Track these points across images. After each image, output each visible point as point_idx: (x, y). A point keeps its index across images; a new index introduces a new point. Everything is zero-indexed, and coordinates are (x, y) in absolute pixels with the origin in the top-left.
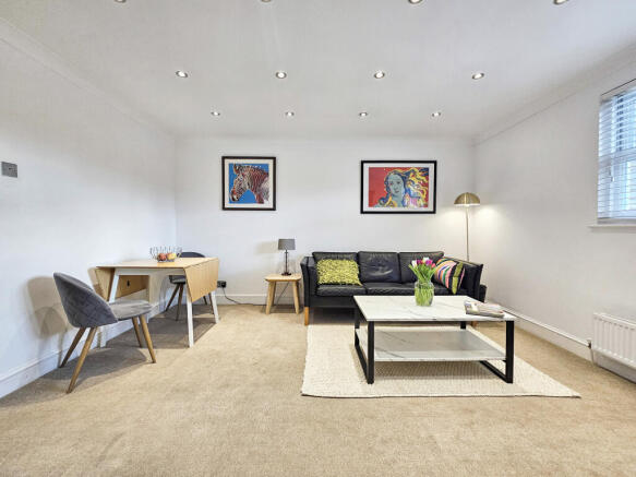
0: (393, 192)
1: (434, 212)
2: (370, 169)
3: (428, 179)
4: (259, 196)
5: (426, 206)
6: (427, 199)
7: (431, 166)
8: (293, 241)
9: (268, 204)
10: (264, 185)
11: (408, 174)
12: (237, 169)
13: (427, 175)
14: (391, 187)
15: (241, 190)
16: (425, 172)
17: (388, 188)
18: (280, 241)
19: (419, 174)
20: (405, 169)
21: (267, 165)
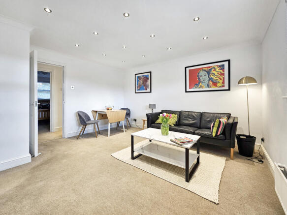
0: (202, 80)
1: (229, 90)
2: (190, 70)
3: (224, 71)
4: (146, 87)
5: (223, 86)
6: (223, 82)
7: (226, 64)
8: (155, 105)
9: (149, 90)
10: (147, 83)
11: (211, 70)
12: (139, 78)
13: (223, 69)
14: (201, 78)
15: (140, 86)
16: (222, 67)
17: (199, 79)
18: (150, 105)
19: (217, 69)
20: (209, 67)
21: (148, 75)
